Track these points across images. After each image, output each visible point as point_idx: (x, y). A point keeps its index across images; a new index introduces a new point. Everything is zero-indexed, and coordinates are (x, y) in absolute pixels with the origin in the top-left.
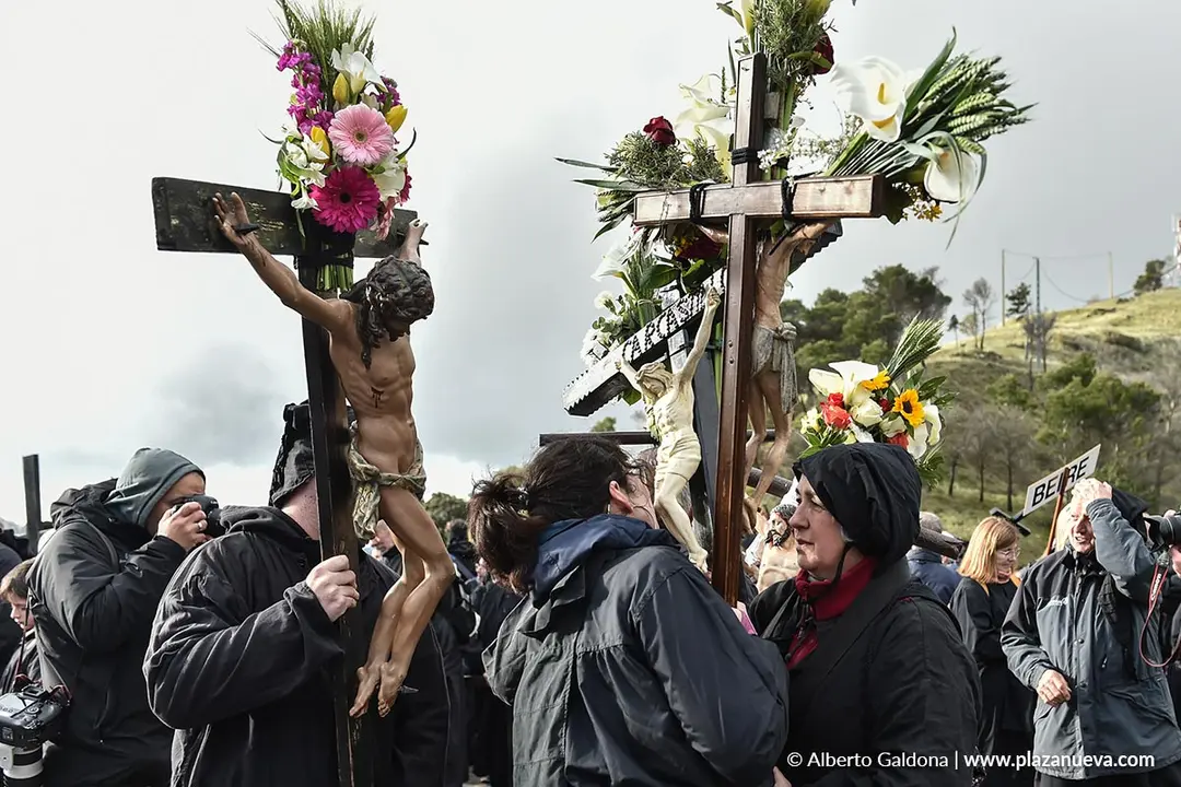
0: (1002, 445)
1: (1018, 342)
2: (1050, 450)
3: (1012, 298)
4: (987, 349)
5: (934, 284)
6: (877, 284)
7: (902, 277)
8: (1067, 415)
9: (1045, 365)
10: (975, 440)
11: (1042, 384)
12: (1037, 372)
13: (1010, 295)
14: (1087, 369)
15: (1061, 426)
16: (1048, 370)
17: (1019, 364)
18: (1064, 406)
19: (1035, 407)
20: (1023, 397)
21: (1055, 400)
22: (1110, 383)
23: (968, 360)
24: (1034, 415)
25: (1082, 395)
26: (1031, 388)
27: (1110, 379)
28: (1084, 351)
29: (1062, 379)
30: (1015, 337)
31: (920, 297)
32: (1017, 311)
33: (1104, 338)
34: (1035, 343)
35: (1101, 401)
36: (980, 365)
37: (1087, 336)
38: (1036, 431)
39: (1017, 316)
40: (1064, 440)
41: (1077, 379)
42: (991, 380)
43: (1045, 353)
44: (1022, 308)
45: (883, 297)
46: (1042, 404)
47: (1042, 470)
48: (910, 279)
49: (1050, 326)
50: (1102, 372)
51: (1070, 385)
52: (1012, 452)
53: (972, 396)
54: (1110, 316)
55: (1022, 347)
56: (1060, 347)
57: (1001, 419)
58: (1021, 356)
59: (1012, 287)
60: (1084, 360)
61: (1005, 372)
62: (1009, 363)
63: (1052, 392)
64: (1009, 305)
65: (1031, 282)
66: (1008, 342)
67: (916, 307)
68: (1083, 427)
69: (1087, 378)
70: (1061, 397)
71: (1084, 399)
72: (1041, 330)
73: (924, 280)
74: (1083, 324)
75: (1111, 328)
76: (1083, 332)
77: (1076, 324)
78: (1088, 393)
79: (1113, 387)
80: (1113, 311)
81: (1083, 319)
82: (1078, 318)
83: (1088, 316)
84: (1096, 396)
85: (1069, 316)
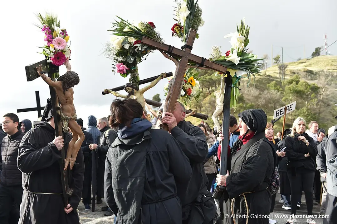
0: (272, 102)
1: (277, 72)
2: (286, 103)
3: (275, 59)
4: (267, 74)
8: (292, 93)
9: (285, 78)
10: (264, 101)
11: (284, 84)
12: (282, 81)
13: (274, 58)
14: (298, 80)
15: (289, 96)
16: (286, 80)
17: (277, 78)
18: (291, 90)
19: (282, 91)
20: (278, 88)
21: (288, 89)
22: (305, 84)
23: (262, 77)
24: (281, 93)
25: (296, 87)
26: (281, 85)
27: (305, 82)
28: (297, 74)
29: (291, 82)
30: (276, 70)
32: (276, 63)
33: (302, 70)
34: (282, 72)
35: (302, 89)
36: (265, 78)
38: (282, 98)
39: (276, 64)
40: (291, 100)
41: (294, 83)
42: (269, 83)
43: (285, 75)
44: (278, 62)
46: (284, 90)
49: (286, 67)
50: (302, 80)
51: (292, 84)
52: (275, 104)
53: (263, 88)
54: (304, 64)
55: (278, 73)
56: (289, 73)
57: (271, 94)
58: (278, 76)
59: (275, 56)
60: (297, 77)
61: (273, 80)
62: (274, 78)
63: (287, 86)
64: (274, 61)
65: (280, 54)
66: (274, 72)
68: (297, 97)
69: (297, 82)
70: (289, 88)
71: (297, 88)
72: (284, 68)
74: (296, 66)
75: (304, 67)
76: (296, 69)
77: (294, 66)
78: (298, 86)
79: (305, 85)
80: (305, 62)
81: (296, 65)
82: (295, 64)
83: (298, 64)
84: (300, 87)
85: (292, 64)
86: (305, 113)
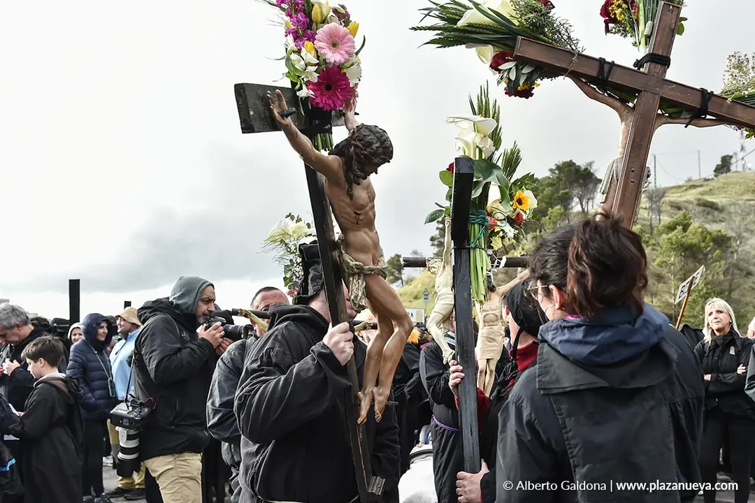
1: (643, 206)
2: (664, 271)
5: (592, 171)
6: (557, 172)
7: (572, 168)
8: (674, 249)
9: (660, 219)
11: (658, 231)
12: (655, 223)
14: (686, 222)
15: (670, 256)
16: (662, 223)
17: (644, 219)
18: (672, 244)
19: (654, 245)
20: (647, 239)
21: (666, 241)
22: (700, 230)
24: (654, 249)
25: (683, 237)
26: (652, 234)
27: (700, 227)
28: (684, 211)
29: (671, 228)
31: (584, 180)
33: (695, 202)
34: (654, 206)
35: (695, 241)
37: (685, 202)
38: (655, 260)
40: (672, 264)
41: (679, 228)
43: (660, 212)
45: (561, 180)
46: (658, 243)
47: (659, 283)
48: (578, 169)
49: (663, 196)
50: (695, 223)
51: (676, 231)
54: (700, 189)
55: (646, 209)
56: (669, 208)
58: (645, 214)
60: (685, 216)
63: (664, 236)
67: (580, 186)
68: (684, 257)
69: (685, 228)
70: (669, 239)
71: (684, 240)
72: (657, 199)
73: (586, 169)
74: (683, 194)
75: (700, 197)
76: (683, 199)
77: (679, 195)
78: (687, 236)
79: (702, 232)
80: (701, 186)
81: (683, 191)
82: (680, 190)
83: (686, 190)
84: (692, 238)
85: (674, 190)
86: (702, 290)
